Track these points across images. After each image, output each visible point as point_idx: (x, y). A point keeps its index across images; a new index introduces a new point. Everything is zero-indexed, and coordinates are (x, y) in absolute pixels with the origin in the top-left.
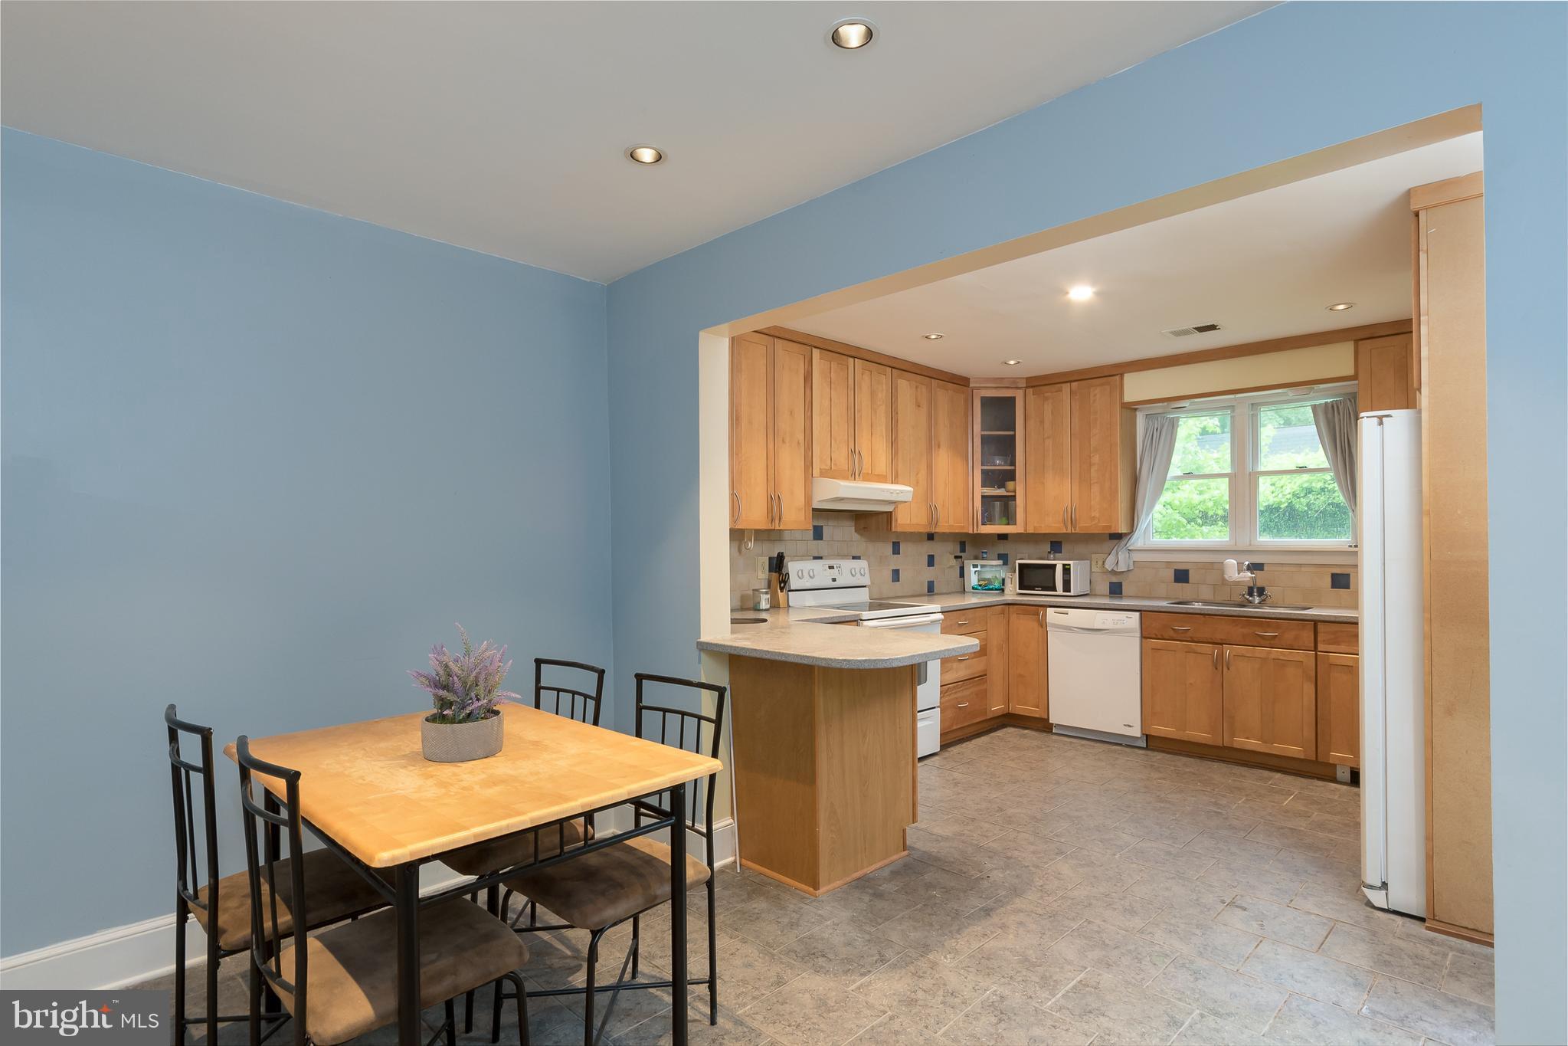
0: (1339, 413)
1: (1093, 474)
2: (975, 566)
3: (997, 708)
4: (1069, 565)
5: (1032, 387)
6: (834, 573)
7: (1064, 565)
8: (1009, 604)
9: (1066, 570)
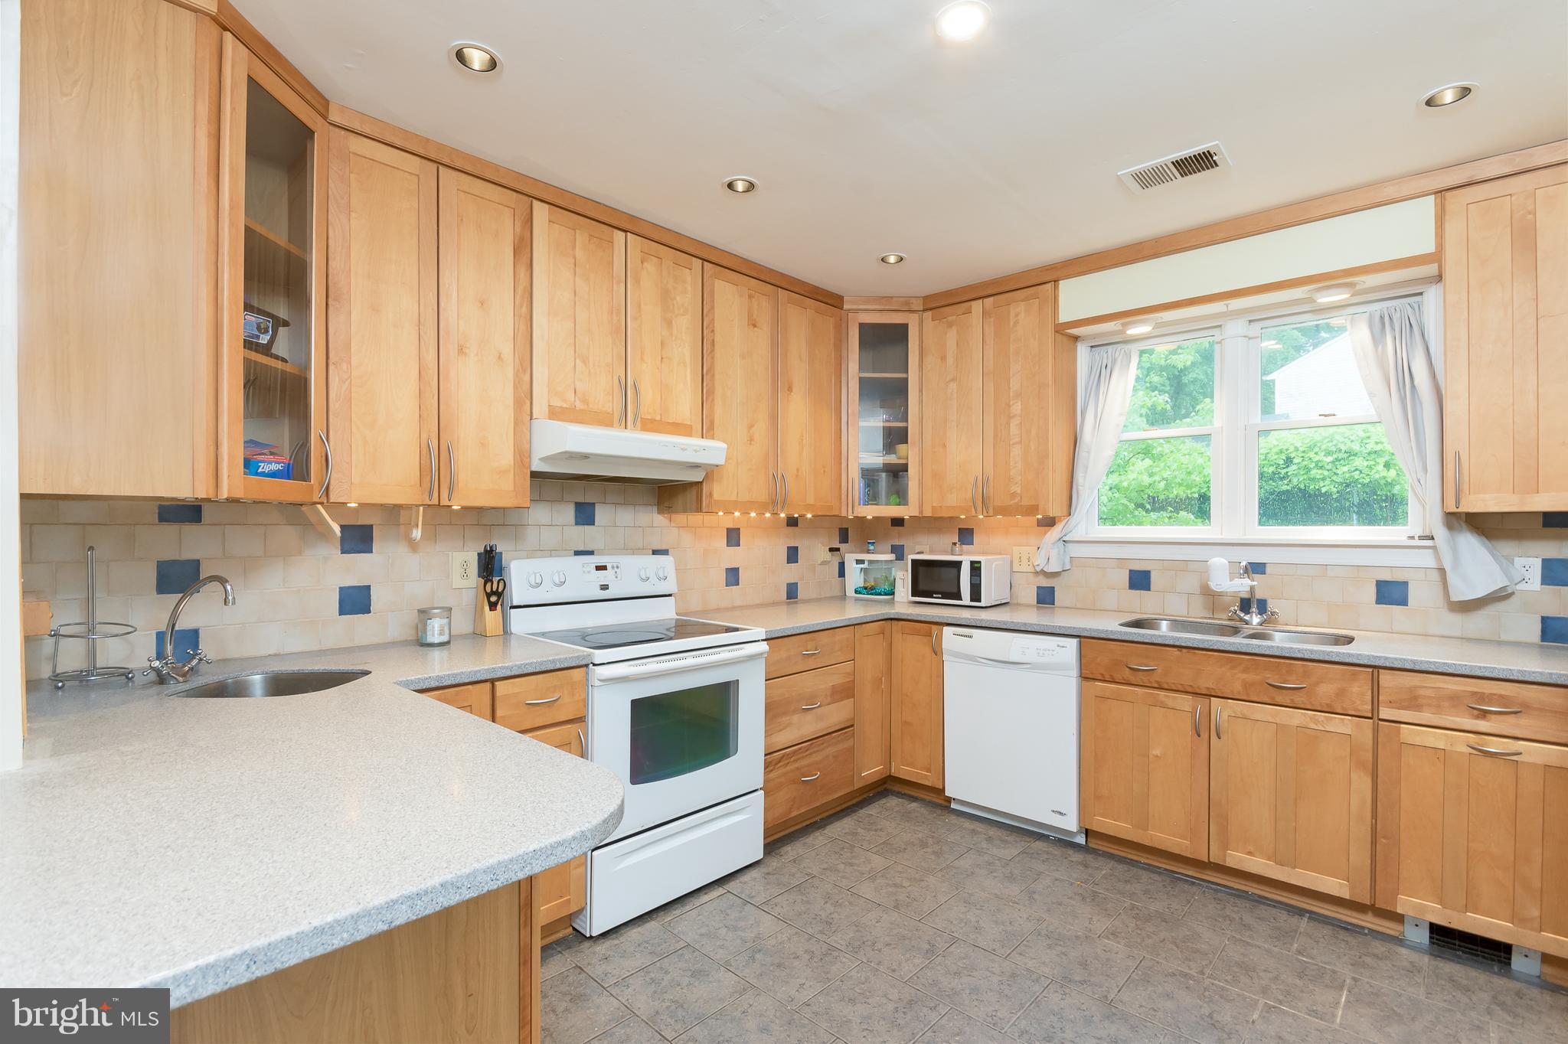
0: (1393, 329)
1: (1014, 430)
2: (859, 562)
3: (871, 771)
4: (979, 562)
5: (931, 309)
6: (603, 577)
7: (972, 563)
8: (891, 619)
9: (976, 568)
